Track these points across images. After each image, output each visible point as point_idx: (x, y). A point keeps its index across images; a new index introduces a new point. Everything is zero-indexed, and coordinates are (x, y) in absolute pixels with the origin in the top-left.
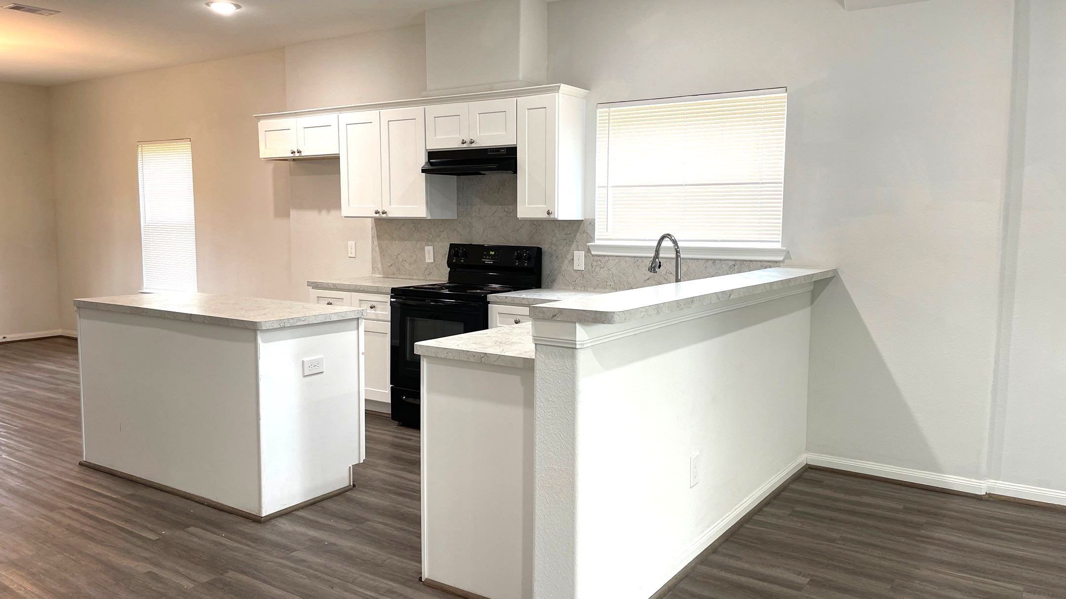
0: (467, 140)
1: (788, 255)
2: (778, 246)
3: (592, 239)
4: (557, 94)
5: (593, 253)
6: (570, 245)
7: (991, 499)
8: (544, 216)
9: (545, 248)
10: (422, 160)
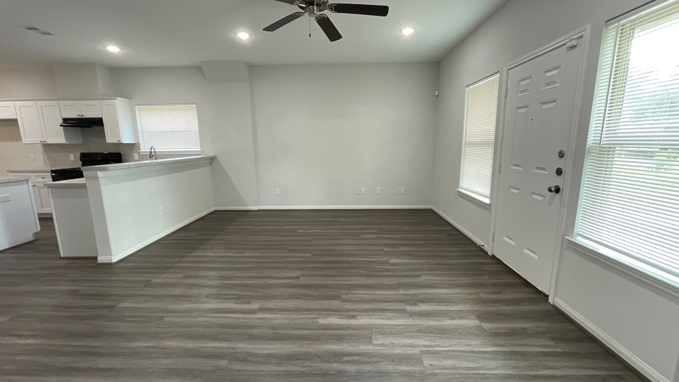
0: (80, 114)
1: (202, 152)
2: (199, 150)
3: (140, 149)
4: (116, 101)
5: (141, 154)
6: (132, 152)
7: (259, 210)
8: (117, 142)
9: (122, 153)
10: (61, 121)
